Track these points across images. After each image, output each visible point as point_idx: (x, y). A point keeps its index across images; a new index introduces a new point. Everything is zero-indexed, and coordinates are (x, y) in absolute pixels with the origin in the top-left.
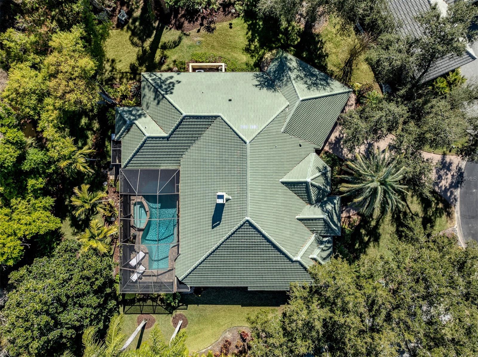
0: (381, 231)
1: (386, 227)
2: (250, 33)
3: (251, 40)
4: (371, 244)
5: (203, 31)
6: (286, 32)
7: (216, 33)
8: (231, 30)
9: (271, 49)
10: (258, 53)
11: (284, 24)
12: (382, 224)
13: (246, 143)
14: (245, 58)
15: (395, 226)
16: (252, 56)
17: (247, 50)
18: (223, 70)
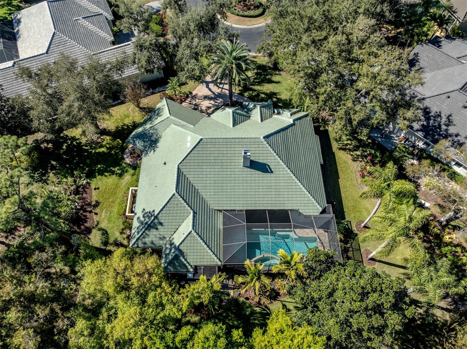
0: (268, 92)
1: (265, 89)
2: (106, 174)
3: (113, 173)
4: (278, 97)
5: (97, 210)
6: (110, 149)
7: (101, 200)
8: (101, 188)
9: (123, 159)
10: (124, 168)
11: (103, 150)
12: (264, 91)
13: (201, 140)
14: (127, 177)
15: (264, 84)
16: (127, 171)
17: (120, 175)
18: (136, 188)
